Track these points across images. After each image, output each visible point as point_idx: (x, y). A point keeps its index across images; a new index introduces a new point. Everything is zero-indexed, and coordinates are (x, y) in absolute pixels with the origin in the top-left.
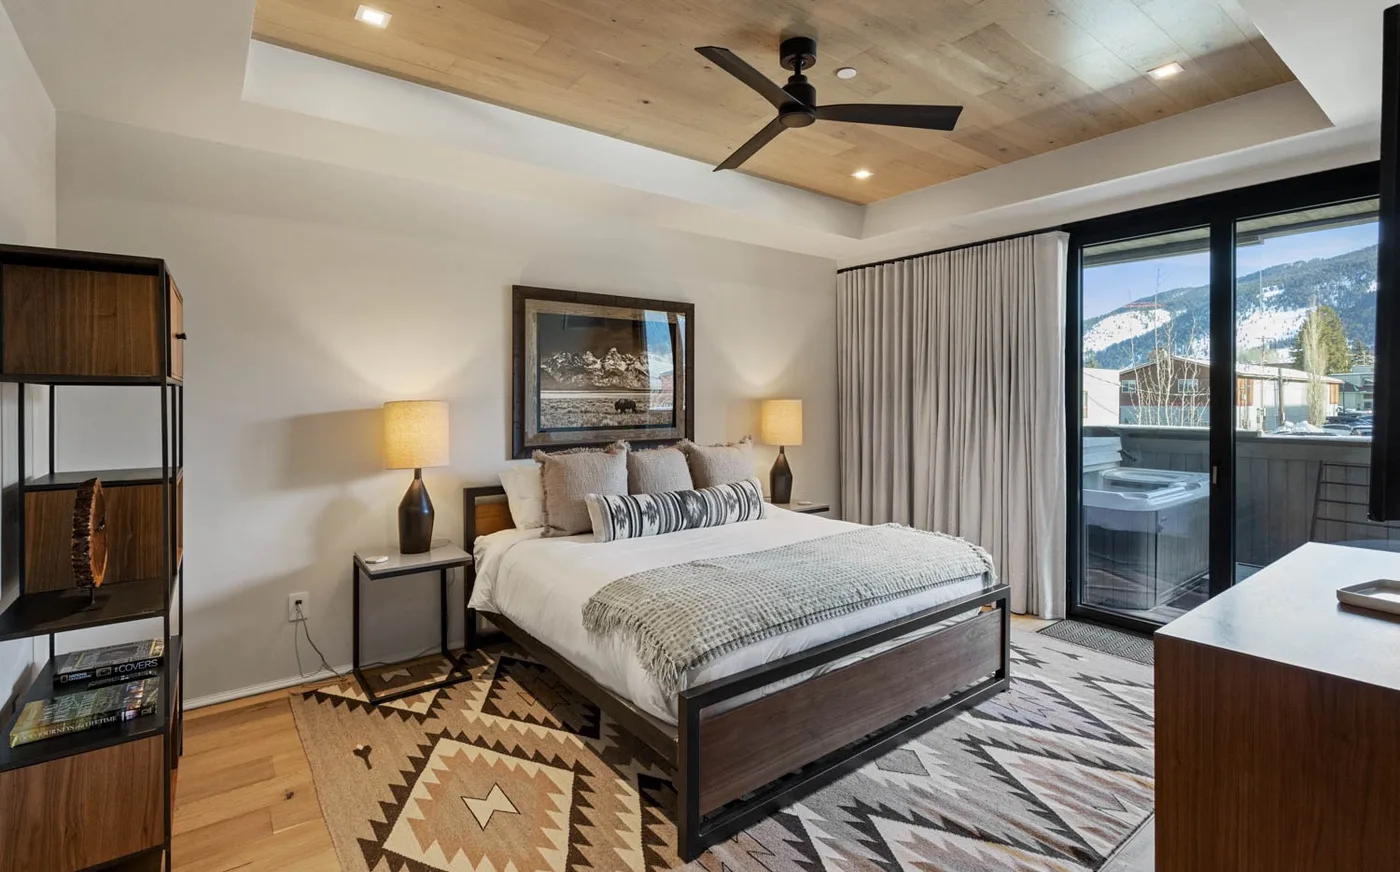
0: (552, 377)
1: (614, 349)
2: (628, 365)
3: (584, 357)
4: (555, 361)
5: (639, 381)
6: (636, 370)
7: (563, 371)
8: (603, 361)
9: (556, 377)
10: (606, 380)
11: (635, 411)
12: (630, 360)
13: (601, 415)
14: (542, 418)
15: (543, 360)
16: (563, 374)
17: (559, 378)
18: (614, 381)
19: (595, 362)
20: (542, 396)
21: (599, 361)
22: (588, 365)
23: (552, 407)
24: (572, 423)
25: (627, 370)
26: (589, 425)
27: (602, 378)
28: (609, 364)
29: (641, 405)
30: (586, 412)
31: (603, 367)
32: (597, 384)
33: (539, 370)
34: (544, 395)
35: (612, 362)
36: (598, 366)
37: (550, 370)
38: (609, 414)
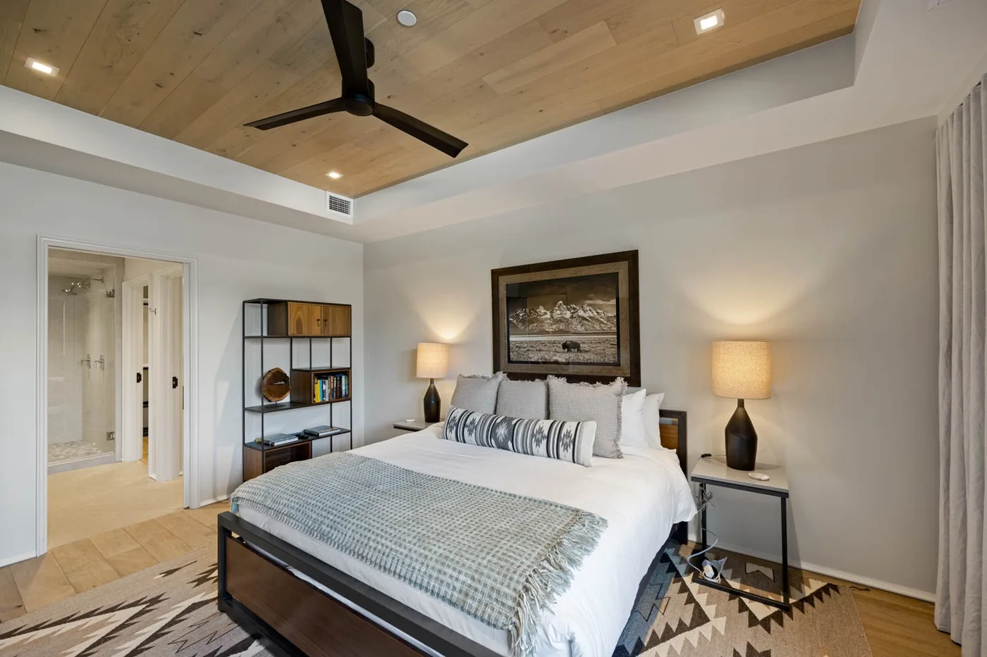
0: (517, 326)
1: (561, 302)
2: (572, 313)
3: (538, 310)
4: (518, 315)
5: (582, 326)
6: (579, 316)
7: (523, 321)
8: (552, 312)
9: (519, 326)
10: (554, 327)
11: (579, 350)
12: (574, 309)
13: (552, 353)
14: (511, 354)
15: (511, 315)
16: (524, 323)
17: (521, 326)
18: (561, 327)
19: (546, 314)
20: (511, 339)
21: (548, 312)
22: (541, 316)
23: (517, 347)
24: (531, 358)
25: (572, 317)
26: (543, 360)
27: (552, 324)
28: (557, 314)
29: (584, 345)
30: (540, 350)
31: (552, 316)
32: (547, 330)
33: (509, 322)
34: (512, 339)
35: (558, 312)
36: (548, 316)
37: (515, 322)
38: (558, 352)
